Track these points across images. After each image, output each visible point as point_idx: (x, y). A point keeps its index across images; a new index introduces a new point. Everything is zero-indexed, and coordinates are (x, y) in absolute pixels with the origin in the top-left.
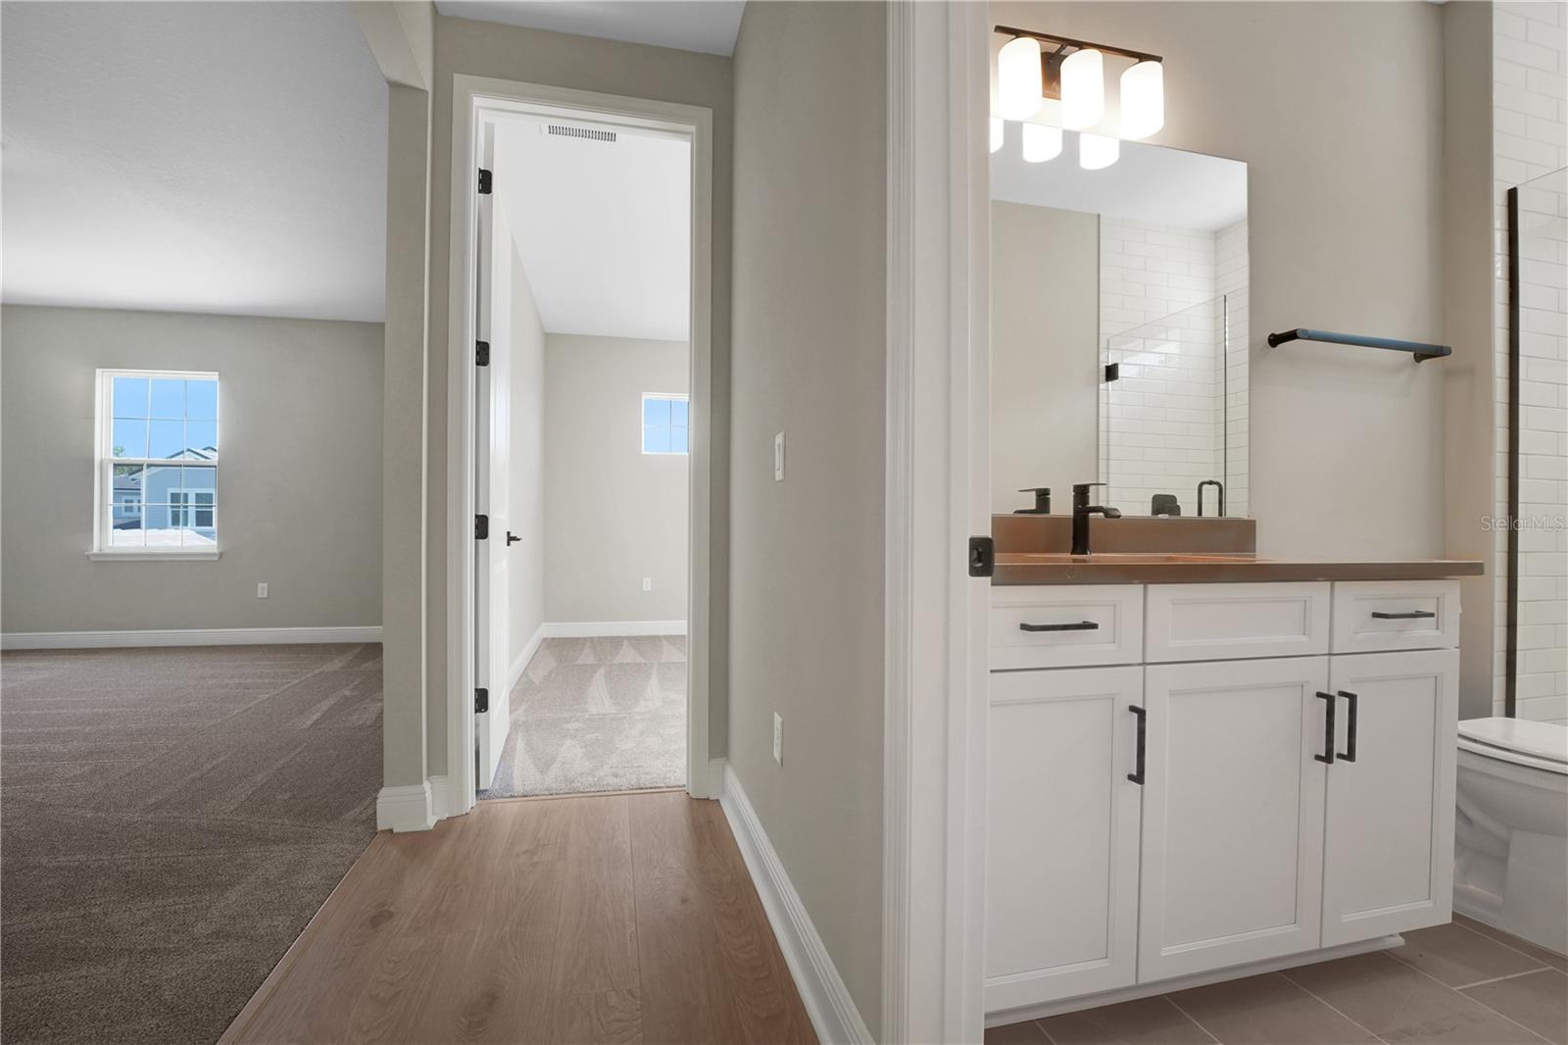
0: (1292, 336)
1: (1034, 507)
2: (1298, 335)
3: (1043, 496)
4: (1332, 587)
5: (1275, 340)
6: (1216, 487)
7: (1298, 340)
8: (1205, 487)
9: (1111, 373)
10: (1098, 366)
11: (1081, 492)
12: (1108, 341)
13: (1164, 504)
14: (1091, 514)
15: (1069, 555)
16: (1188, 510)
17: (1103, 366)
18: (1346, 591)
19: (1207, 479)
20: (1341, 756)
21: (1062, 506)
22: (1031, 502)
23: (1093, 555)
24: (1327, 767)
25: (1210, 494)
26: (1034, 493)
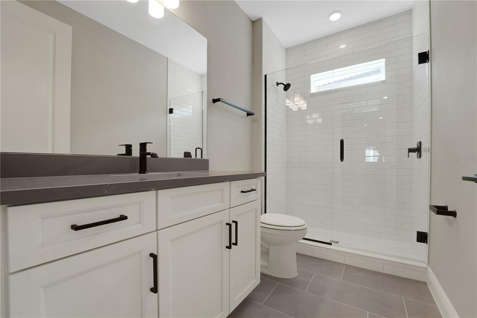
0: (218, 100)
1: (124, 153)
2: (221, 100)
3: (129, 148)
4: (230, 183)
5: (215, 101)
6: (200, 149)
7: (220, 102)
8: (197, 149)
9: (171, 111)
10: (167, 108)
11: (143, 146)
12: (170, 100)
13: (187, 155)
14: (147, 156)
15: (138, 174)
16: (193, 156)
17: (168, 108)
18: (234, 183)
19: (198, 147)
20: (233, 244)
21: (136, 152)
22: (123, 151)
23: (148, 173)
24: (229, 250)
25: (199, 151)
26: (124, 147)
